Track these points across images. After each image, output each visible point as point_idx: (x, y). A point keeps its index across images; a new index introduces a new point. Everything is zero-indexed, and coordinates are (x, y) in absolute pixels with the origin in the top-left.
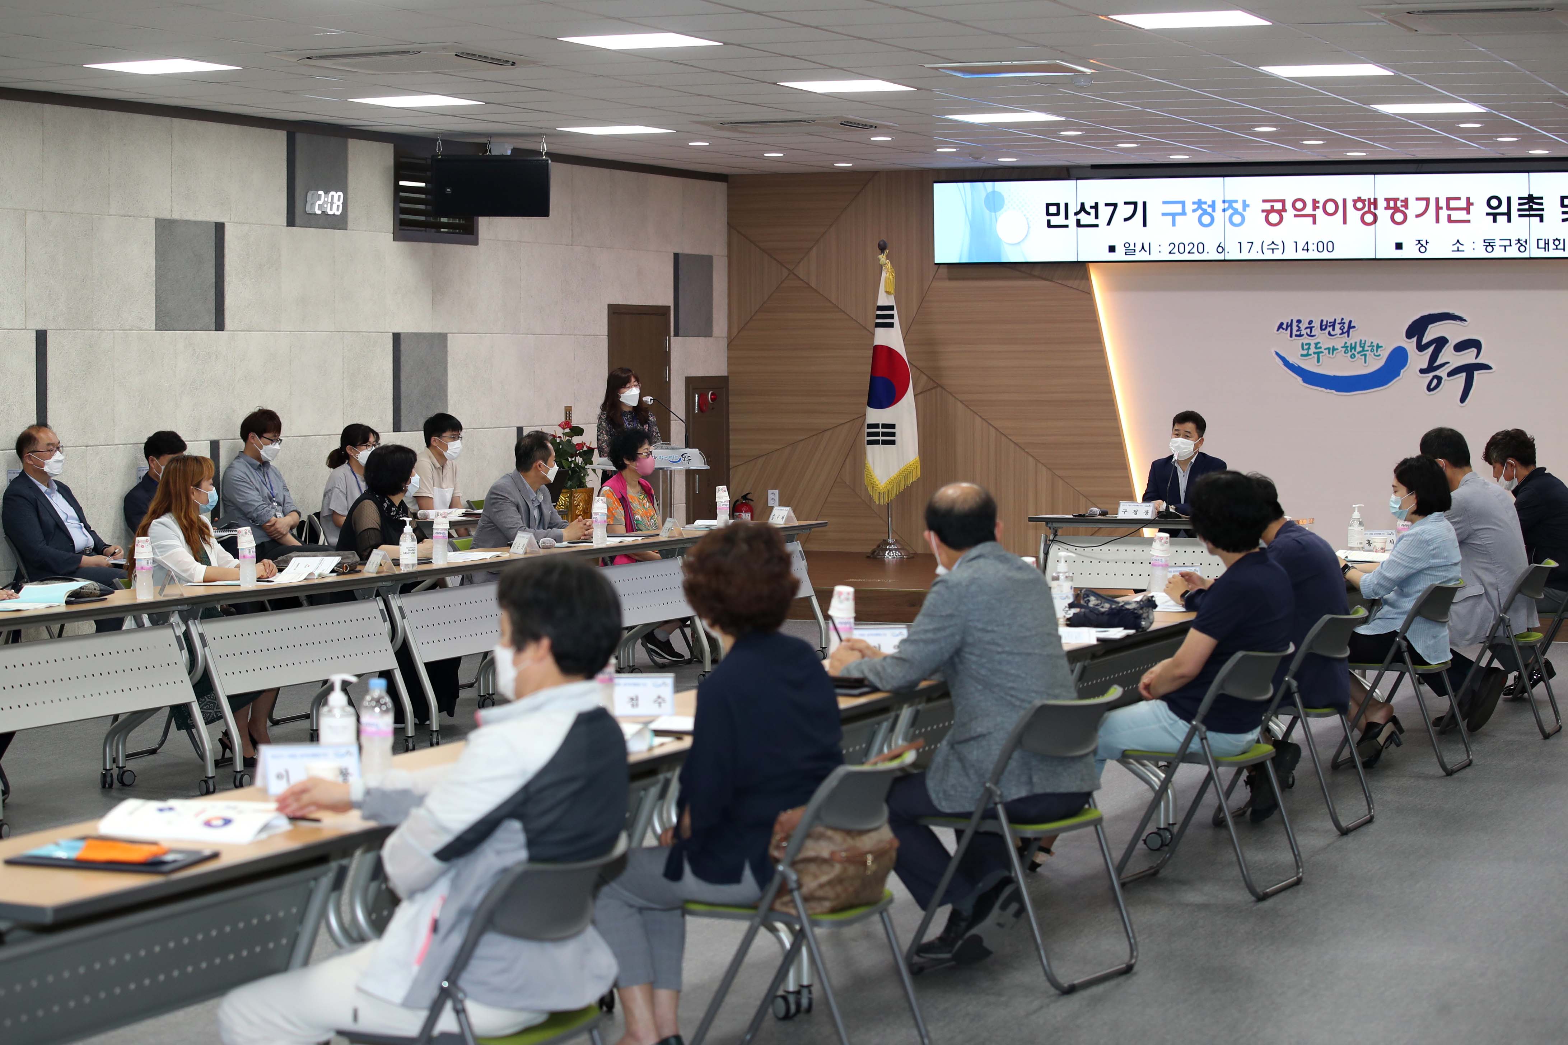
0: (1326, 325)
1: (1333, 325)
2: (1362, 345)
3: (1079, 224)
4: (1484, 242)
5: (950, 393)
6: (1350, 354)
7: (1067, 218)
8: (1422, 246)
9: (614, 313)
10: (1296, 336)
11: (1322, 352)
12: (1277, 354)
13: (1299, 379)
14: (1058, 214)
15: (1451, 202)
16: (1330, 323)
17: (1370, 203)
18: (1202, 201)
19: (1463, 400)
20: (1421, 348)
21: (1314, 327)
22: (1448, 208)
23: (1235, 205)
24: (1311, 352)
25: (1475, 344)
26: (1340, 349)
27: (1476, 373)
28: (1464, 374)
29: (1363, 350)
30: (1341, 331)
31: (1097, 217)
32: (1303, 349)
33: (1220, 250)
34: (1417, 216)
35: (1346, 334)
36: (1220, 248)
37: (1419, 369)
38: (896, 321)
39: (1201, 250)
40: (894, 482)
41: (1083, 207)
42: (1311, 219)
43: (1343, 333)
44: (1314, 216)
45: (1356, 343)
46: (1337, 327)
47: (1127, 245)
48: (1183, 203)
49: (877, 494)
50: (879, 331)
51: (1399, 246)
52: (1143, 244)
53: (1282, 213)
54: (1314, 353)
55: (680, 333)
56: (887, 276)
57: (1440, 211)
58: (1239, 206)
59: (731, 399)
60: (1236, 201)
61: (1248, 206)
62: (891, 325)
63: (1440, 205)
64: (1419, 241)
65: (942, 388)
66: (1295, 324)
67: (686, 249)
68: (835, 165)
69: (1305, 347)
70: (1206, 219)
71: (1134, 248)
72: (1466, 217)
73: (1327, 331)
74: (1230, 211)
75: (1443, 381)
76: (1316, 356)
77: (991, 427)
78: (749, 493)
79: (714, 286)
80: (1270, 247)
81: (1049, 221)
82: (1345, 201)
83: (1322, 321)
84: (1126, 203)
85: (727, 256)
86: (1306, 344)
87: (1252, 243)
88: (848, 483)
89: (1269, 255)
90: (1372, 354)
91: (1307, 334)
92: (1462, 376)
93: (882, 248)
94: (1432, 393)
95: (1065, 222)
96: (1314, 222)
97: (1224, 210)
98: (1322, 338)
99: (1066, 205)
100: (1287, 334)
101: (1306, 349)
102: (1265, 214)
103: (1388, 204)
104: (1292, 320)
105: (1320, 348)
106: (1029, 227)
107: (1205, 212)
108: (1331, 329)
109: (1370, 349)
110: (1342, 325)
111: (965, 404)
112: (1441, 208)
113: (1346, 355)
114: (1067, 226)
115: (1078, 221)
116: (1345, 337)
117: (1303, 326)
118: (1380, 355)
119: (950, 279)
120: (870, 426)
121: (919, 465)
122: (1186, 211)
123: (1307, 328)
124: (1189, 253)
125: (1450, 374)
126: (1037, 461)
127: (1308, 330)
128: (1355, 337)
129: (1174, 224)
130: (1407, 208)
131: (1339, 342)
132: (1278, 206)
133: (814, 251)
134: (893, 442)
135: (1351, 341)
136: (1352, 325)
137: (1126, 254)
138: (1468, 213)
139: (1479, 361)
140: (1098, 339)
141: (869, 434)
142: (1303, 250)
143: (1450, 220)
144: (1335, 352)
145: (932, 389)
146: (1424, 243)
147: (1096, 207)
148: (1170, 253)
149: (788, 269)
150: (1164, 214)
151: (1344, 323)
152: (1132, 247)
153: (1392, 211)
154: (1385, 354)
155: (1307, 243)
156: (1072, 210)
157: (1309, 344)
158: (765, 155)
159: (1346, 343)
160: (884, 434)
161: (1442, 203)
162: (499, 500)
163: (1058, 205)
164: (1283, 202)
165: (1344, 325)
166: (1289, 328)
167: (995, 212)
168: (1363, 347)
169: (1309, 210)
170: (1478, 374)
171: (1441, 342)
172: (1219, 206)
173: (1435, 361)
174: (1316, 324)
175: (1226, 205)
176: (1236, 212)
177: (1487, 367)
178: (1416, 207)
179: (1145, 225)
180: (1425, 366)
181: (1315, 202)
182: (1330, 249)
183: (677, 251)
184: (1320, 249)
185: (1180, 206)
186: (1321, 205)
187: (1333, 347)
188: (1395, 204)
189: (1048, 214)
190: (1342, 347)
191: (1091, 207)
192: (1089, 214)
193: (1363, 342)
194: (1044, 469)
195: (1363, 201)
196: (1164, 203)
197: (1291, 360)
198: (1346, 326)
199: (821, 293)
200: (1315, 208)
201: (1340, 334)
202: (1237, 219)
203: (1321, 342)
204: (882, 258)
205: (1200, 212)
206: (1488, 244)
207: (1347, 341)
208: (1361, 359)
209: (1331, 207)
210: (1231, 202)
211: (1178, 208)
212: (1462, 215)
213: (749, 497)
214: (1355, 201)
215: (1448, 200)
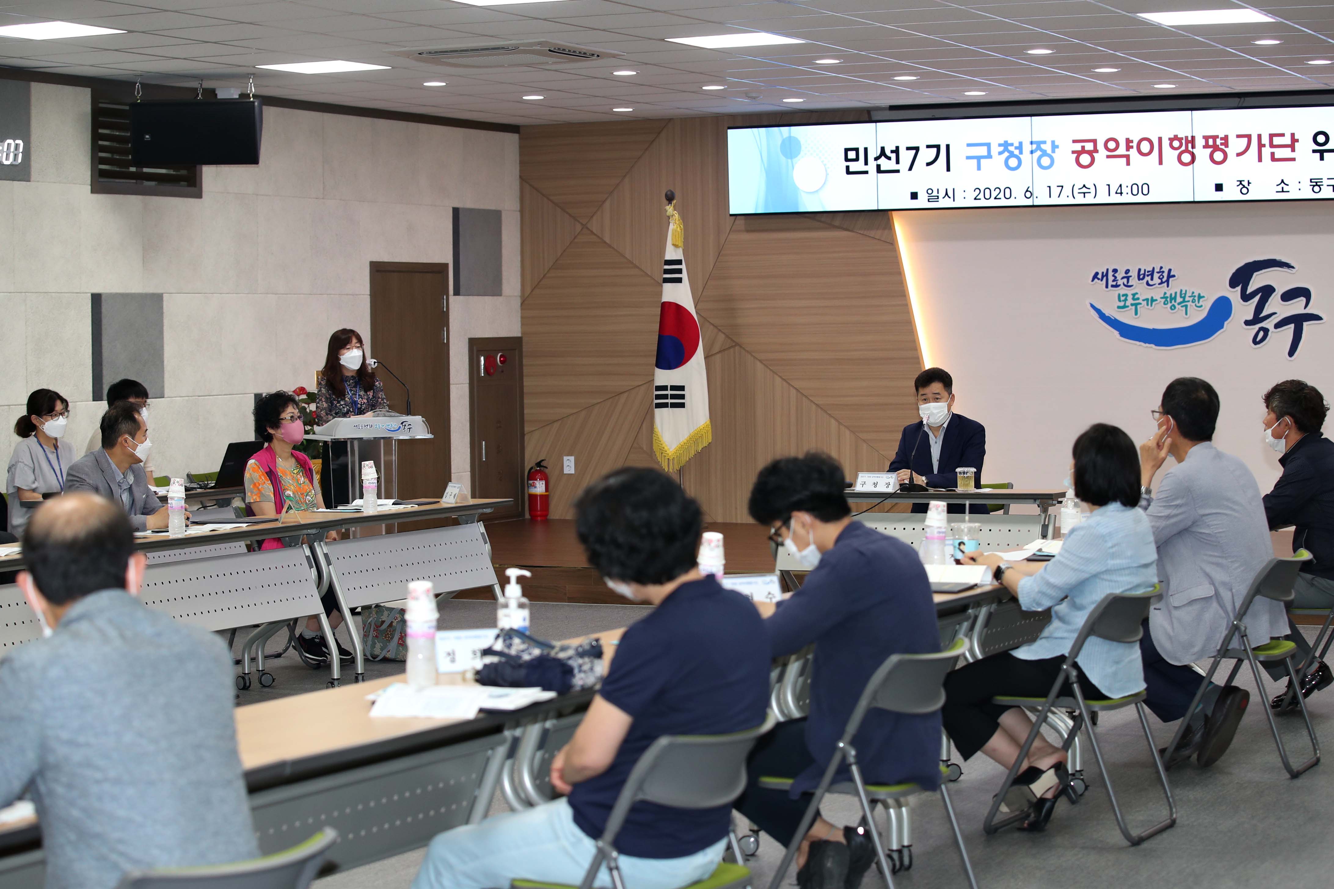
0: (1144, 274)
1: (1152, 274)
2: (1183, 295)
3: (879, 170)
4: (1311, 182)
5: (748, 352)
6: (1169, 305)
7: (866, 163)
8: (1244, 186)
9: (378, 271)
10: (1112, 286)
11: (1140, 304)
12: (1092, 306)
13: (1116, 333)
14: (857, 159)
15: (1274, 138)
16: (1148, 272)
17: (1187, 142)
18: (1009, 142)
19: (1291, 353)
20: (1246, 297)
21: (1131, 276)
22: (1272, 146)
23: (1043, 146)
24: (1128, 303)
25: (1303, 293)
26: (1159, 300)
27: (1305, 324)
28: (1292, 326)
29: (1184, 301)
30: (1160, 281)
31: (898, 162)
32: (1120, 300)
33: (1028, 194)
34: (1239, 155)
35: (1166, 284)
36: (1029, 192)
37: (1244, 320)
38: (684, 276)
39: (1008, 195)
40: (684, 448)
41: (883, 153)
42: (1124, 160)
43: (1162, 283)
44: (1127, 157)
45: (1176, 293)
46: (1156, 276)
47: (930, 192)
48: (988, 145)
49: (666, 460)
50: (667, 287)
51: (1219, 187)
52: (947, 189)
53: (1094, 154)
54: (1132, 305)
55: (462, 290)
56: (675, 227)
57: (1263, 149)
58: (1047, 147)
59: (525, 361)
60: (1044, 142)
61: (1057, 147)
62: (679, 280)
63: (1263, 143)
64: (1241, 181)
65: (741, 347)
66: (1111, 274)
67: (468, 202)
68: (614, 110)
69: (1122, 298)
70: (1013, 162)
71: (937, 195)
72: (1291, 155)
73: (1145, 281)
74: (1039, 153)
75: (1270, 333)
76: (1134, 307)
77: (791, 388)
78: (543, 460)
79: (503, 243)
80: (1081, 191)
81: (848, 167)
82: (1160, 139)
83: (1140, 270)
84: (928, 147)
85: (520, 211)
86: (1123, 296)
87: (1062, 187)
88: (645, 449)
89: (1080, 200)
90: (1194, 304)
91: (1124, 284)
92: (1291, 328)
93: (670, 198)
94: (1258, 346)
95: (864, 168)
96: (1128, 163)
97: (1032, 152)
98: (1139, 288)
99: (866, 149)
100: (1103, 284)
101: (1123, 301)
102: (1076, 155)
103: (1207, 142)
104: (1107, 270)
105: (1138, 299)
106: (827, 174)
107: (1012, 155)
108: (1149, 278)
109: (1191, 299)
110: (1161, 274)
111: (764, 364)
112: (1264, 146)
113: (1165, 306)
114: (866, 172)
115: (878, 166)
116: (1164, 286)
117: (1119, 275)
118: (1201, 306)
119: (748, 231)
120: (659, 388)
121: (710, 429)
122: (992, 154)
123: (1123, 278)
124: (995, 198)
125: (1277, 326)
126: (840, 423)
127: (1125, 280)
128: (1175, 287)
129: (979, 168)
130: (1227, 146)
131: (1158, 292)
132: (1089, 147)
133: (607, 204)
134: (682, 405)
135: (1170, 291)
136: (1172, 273)
137: (929, 201)
138: (1293, 150)
139: (1309, 310)
140: (901, 293)
141: (658, 397)
142: (1116, 193)
143: (1273, 159)
144: (1154, 303)
145: (729, 348)
146: (1245, 183)
147: (896, 151)
148: (975, 199)
149: (582, 224)
150: (968, 158)
151: (1163, 272)
152: (935, 193)
153: (1211, 149)
154: (1207, 305)
155: (1121, 186)
156: (872, 155)
157: (1126, 295)
158: (524, 98)
159: (1165, 293)
160: (673, 397)
161: (1265, 140)
162: (75, 483)
163: (857, 150)
164: (1094, 142)
165: (1163, 274)
166: (1105, 278)
167: (791, 158)
168: (1184, 298)
169: (1122, 150)
170: (1307, 325)
171: (1267, 291)
172: (1027, 148)
173: (1261, 312)
174: (1133, 273)
175: (1034, 146)
176: (1044, 153)
177: (1317, 318)
178: (1236, 145)
179: (948, 169)
180: (1250, 317)
181: (1128, 141)
182: (1145, 192)
183: (457, 205)
184: (1135, 192)
185: (985, 148)
186: (1134, 144)
187: (1152, 298)
188: (1215, 142)
189: (847, 159)
190: (1161, 298)
191: (892, 152)
192: (889, 158)
193: (1184, 292)
194: (847, 432)
195: (1180, 140)
196: (969, 145)
197: (1107, 312)
198: (1165, 275)
199: (615, 248)
200: (1128, 148)
201: (1159, 284)
202: (1046, 161)
203: (1138, 292)
204: (670, 209)
205: (1006, 154)
206: (1315, 184)
207: (1166, 291)
208: (1182, 310)
209: (1145, 147)
210: (1039, 143)
211: (983, 151)
212: (1286, 153)
213: (543, 464)
214: (1171, 140)
215: (1271, 136)
